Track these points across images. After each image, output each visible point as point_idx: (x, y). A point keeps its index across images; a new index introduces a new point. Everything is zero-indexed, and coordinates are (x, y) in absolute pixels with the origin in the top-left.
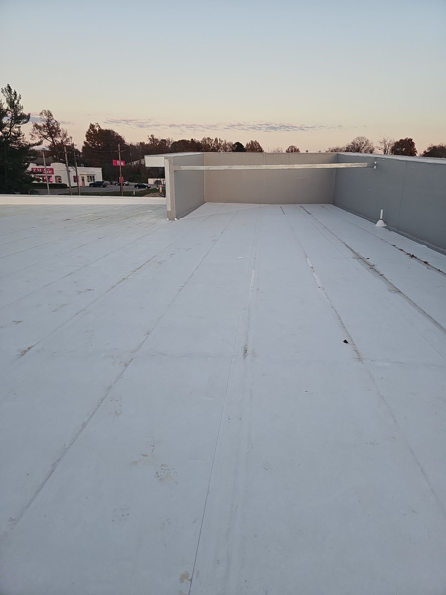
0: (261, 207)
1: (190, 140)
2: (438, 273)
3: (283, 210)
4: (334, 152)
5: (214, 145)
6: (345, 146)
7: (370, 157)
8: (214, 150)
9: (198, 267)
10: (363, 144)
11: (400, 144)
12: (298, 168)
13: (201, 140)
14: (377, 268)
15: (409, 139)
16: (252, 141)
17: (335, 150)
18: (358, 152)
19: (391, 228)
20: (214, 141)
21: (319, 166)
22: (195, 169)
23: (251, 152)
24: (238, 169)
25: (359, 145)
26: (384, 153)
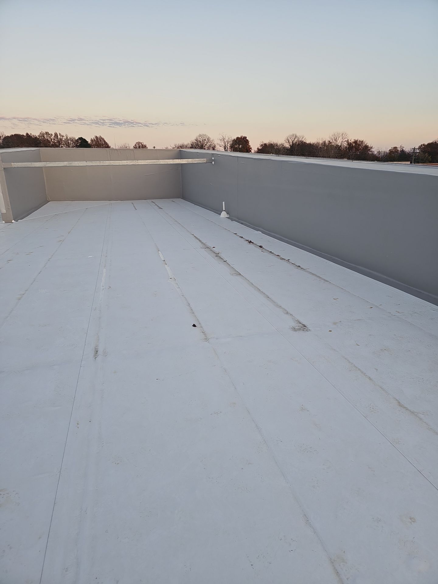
0: (111, 204)
1: (25, 135)
2: (270, 255)
3: (134, 206)
4: (180, 148)
5: (54, 140)
6: (190, 143)
7: (208, 153)
8: (55, 146)
9: (41, 272)
10: (205, 141)
11: (237, 141)
12: (142, 164)
13: (38, 135)
14: (222, 255)
15: (244, 137)
16: (96, 136)
17: (180, 147)
18: (202, 149)
19: (234, 218)
20: (54, 135)
21: (162, 162)
22: (29, 166)
23: (97, 148)
24: (79, 165)
25: (202, 142)
26: (225, 149)
